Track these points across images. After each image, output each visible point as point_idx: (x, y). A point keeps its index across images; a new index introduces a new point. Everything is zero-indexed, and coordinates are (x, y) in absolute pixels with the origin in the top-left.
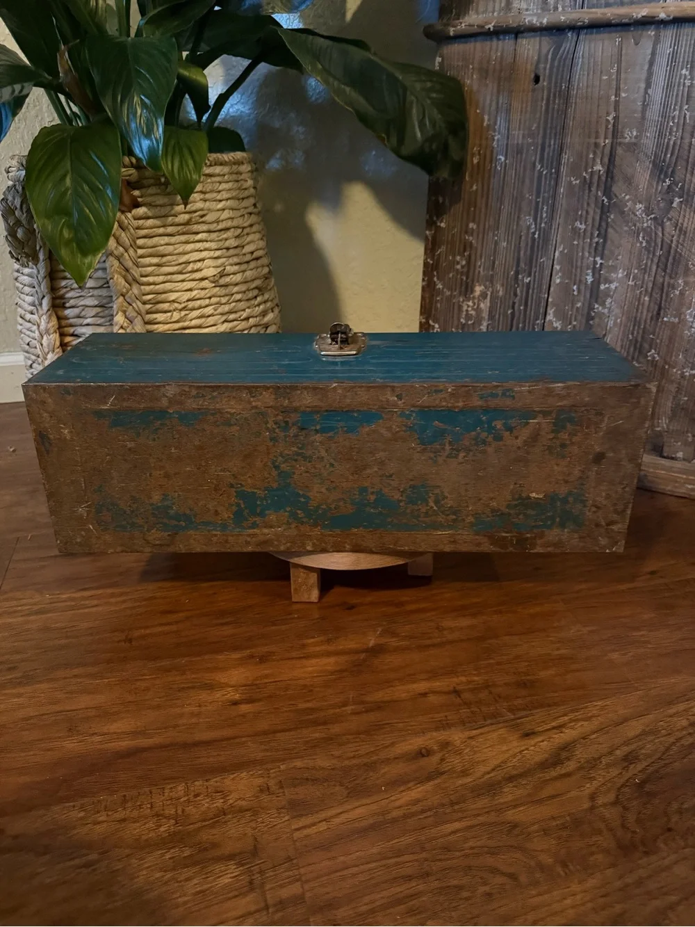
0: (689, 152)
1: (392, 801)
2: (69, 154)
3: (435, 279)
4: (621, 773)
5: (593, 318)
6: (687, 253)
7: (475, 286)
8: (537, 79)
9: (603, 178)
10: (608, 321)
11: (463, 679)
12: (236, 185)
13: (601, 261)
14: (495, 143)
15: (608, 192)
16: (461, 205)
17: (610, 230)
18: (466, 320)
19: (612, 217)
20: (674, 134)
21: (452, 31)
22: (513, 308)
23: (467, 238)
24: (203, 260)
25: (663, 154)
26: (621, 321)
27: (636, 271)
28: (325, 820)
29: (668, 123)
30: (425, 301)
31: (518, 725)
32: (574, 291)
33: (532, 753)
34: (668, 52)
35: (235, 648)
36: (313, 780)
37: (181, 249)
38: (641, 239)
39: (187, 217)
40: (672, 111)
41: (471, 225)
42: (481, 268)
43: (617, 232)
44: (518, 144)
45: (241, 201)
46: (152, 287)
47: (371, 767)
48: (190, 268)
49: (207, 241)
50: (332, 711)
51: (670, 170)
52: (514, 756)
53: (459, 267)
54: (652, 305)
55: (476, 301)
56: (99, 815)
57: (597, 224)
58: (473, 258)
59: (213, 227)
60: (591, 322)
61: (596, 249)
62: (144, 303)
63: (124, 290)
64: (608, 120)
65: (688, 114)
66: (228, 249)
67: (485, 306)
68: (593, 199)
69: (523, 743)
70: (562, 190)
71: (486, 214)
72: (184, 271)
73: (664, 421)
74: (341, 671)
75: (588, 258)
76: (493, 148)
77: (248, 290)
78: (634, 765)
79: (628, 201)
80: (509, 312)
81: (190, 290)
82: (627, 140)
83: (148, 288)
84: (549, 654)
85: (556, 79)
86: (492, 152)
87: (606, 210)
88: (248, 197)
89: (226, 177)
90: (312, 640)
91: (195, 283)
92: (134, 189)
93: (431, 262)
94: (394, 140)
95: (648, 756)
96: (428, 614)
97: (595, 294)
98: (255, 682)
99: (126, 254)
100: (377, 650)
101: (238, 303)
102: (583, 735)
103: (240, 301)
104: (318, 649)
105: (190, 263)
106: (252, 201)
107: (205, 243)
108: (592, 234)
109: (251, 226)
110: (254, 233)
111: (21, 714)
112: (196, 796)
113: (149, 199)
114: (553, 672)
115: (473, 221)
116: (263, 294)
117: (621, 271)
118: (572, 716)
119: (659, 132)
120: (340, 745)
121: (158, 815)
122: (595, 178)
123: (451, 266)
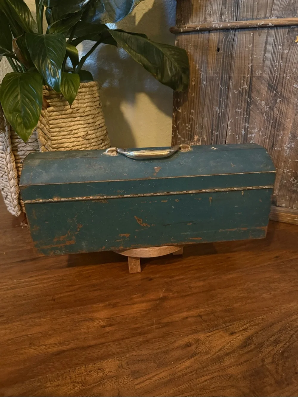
0: (283, 80)
1: (178, 368)
2: (19, 85)
3: (177, 134)
4: (273, 349)
6: (284, 121)
7: (195, 136)
8: (218, 50)
9: (248, 91)
11: (202, 310)
12: (91, 96)
13: (248, 125)
14: (201, 76)
15: (249, 96)
16: (188, 102)
17: (251, 112)
19: (252, 107)
20: (276, 72)
21: (182, 30)
23: (190, 116)
24: (78, 129)
25: (272, 81)
27: (263, 129)
28: (148, 379)
29: (274, 68)
30: (173, 143)
31: (227, 330)
32: (237, 137)
33: (235, 342)
34: (273, 39)
35: (102, 301)
36: (141, 361)
37: (69, 124)
38: (264, 116)
39: (71, 110)
40: (275, 63)
41: (192, 111)
42: (197, 128)
43: (254, 113)
44: (211, 77)
45: (94, 102)
46: (56, 141)
47: (166, 352)
48: (73, 132)
49: (80, 121)
50: (146, 328)
51: (275, 87)
52: (227, 344)
53: (187, 128)
54: (270, 143)
55: (195, 143)
56: (46, 384)
57: (246, 110)
58: (193, 125)
59: (82, 114)
61: (246, 120)
62: (53, 148)
63: (44, 143)
64: (249, 67)
65: (282, 64)
66: (89, 124)
68: (244, 99)
69: (230, 338)
70: (230, 96)
71: (198, 106)
72: (70, 134)
73: (276, 191)
74: (149, 310)
75: (242, 124)
76: (201, 78)
77: (98, 141)
78: (278, 345)
79: (258, 100)
81: (73, 142)
82: (257, 75)
83: (55, 142)
84: (238, 296)
85: (226, 50)
86: (200, 80)
87: (249, 104)
88: (96, 101)
89: (87, 93)
90: (135, 296)
91: (75, 139)
92: (48, 99)
93: (175, 126)
94: (159, 76)
95: (283, 340)
96: (184, 281)
97: (246, 139)
98: (113, 316)
99: (45, 128)
100: (164, 299)
101: (94, 147)
102: (256, 332)
103: (95, 145)
104: (138, 300)
105: (73, 130)
106: (98, 102)
107: (79, 121)
108: (244, 114)
109: (98, 113)
110: (100, 116)
111: (7, 338)
112: (90, 372)
113: (54, 103)
114: (240, 304)
115: (193, 109)
116: (104, 142)
117: (256, 129)
118: (250, 324)
119: (270, 72)
120: (152, 343)
121: (74, 382)
122: (244, 90)
123: (184, 128)
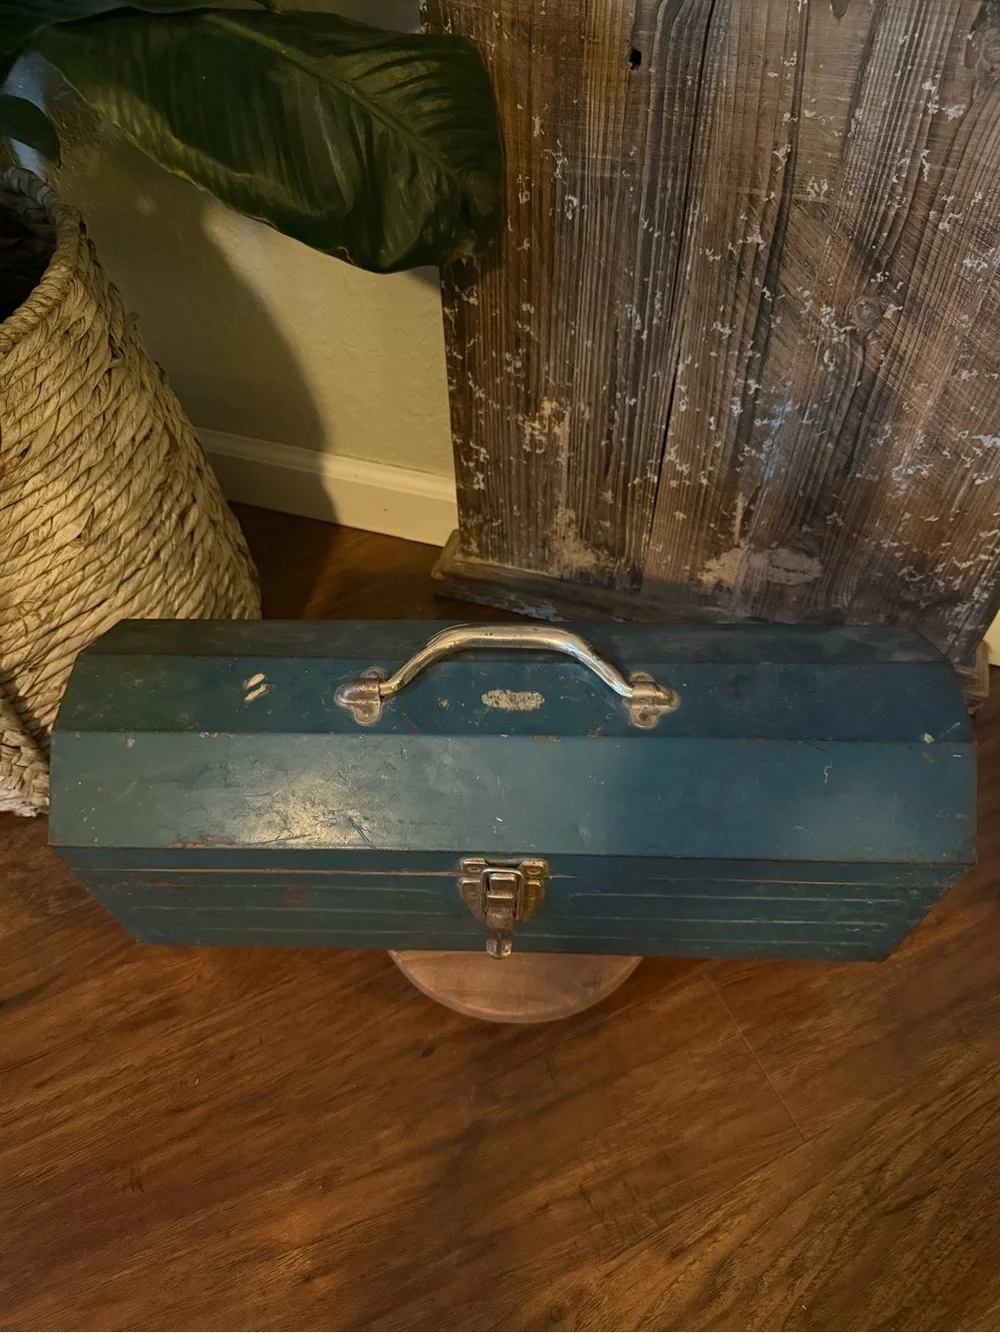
0: (922, 234)
3: (471, 383)
4: (785, 1296)
5: (741, 465)
6: (902, 388)
7: (542, 401)
8: (636, 57)
9: (764, 258)
10: (765, 470)
11: (590, 1166)
12: (66, 347)
13: (757, 386)
14: (558, 171)
15: (772, 281)
16: (503, 271)
17: (774, 340)
18: (531, 447)
19: (778, 321)
20: (898, 198)
22: (609, 437)
23: (520, 326)
24: (50, 519)
25: (875, 230)
26: (787, 473)
27: (815, 406)
29: (888, 176)
30: (458, 413)
31: (662, 1240)
32: (710, 424)
33: (682, 1285)
34: (901, 41)
35: (287, 1170)
38: (826, 360)
40: (898, 156)
41: (525, 307)
42: (549, 374)
43: (784, 344)
44: (602, 178)
45: (84, 368)
48: (32, 541)
49: (46, 485)
50: (433, 1266)
51: (886, 257)
52: (662, 1294)
53: (510, 369)
54: (839, 454)
55: (546, 423)
57: (751, 329)
58: (534, 359)
59: (49, 455)
60: (738, 470)
61: (748, 367)
64: (775, 159)
65: (927, 166)
66: (89, 471)
67: (562, 430)
68: (745, 288)
69: (671, 1271)
70: (689, 268)
71: (550, 292)
72: (22, 553)
73: (845, 597)
75: (735, 380)
76: (555, 179)
77: (144, 509)
78: (799, 1280)
79: (807, 299)
80: (603, 443)
81: (46, 572)
82: (810, 198)
84: (694, 1092)
85: (675, 63)
86: (554, 186)
87: (768, 309)
88: (95, 348)
89: (43, 352)
90: (386, 1132)
91: (48, 560)
93: (461, 358)
94: (363, 246)
95: (815, 1260)
96: (534, 1042)
97: (745, 431)
98: (328, 1231)
100: (475, 1134)
101: (134, 543)
102: (743, 1239)
103: (135, 537)
104: (397, 1148)
105: (29, 533)
106: (104, 347)
107: (44, 489)
108: (742, 344)
109: (117, 394)
110: (126, 400)
114: (701, 1128)
115: (529, 300)
116: (170, 490)
117: (790, 403)
118: (726, 1208)
119: (871, 192)
122: (750, 255)
123: (497, 367)
